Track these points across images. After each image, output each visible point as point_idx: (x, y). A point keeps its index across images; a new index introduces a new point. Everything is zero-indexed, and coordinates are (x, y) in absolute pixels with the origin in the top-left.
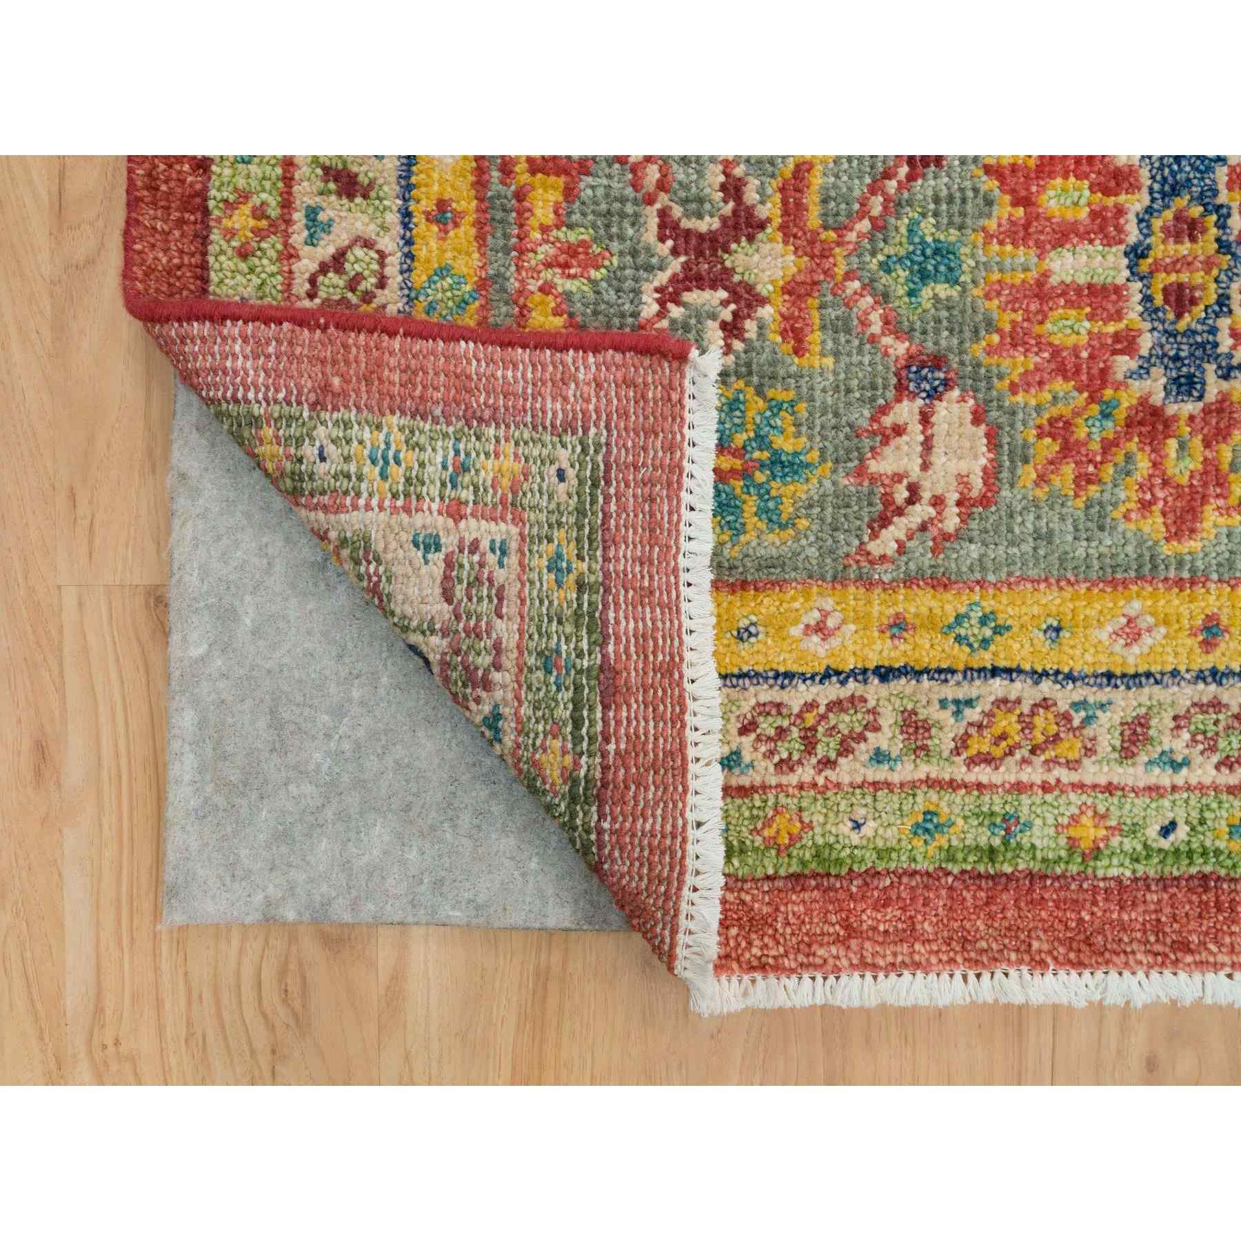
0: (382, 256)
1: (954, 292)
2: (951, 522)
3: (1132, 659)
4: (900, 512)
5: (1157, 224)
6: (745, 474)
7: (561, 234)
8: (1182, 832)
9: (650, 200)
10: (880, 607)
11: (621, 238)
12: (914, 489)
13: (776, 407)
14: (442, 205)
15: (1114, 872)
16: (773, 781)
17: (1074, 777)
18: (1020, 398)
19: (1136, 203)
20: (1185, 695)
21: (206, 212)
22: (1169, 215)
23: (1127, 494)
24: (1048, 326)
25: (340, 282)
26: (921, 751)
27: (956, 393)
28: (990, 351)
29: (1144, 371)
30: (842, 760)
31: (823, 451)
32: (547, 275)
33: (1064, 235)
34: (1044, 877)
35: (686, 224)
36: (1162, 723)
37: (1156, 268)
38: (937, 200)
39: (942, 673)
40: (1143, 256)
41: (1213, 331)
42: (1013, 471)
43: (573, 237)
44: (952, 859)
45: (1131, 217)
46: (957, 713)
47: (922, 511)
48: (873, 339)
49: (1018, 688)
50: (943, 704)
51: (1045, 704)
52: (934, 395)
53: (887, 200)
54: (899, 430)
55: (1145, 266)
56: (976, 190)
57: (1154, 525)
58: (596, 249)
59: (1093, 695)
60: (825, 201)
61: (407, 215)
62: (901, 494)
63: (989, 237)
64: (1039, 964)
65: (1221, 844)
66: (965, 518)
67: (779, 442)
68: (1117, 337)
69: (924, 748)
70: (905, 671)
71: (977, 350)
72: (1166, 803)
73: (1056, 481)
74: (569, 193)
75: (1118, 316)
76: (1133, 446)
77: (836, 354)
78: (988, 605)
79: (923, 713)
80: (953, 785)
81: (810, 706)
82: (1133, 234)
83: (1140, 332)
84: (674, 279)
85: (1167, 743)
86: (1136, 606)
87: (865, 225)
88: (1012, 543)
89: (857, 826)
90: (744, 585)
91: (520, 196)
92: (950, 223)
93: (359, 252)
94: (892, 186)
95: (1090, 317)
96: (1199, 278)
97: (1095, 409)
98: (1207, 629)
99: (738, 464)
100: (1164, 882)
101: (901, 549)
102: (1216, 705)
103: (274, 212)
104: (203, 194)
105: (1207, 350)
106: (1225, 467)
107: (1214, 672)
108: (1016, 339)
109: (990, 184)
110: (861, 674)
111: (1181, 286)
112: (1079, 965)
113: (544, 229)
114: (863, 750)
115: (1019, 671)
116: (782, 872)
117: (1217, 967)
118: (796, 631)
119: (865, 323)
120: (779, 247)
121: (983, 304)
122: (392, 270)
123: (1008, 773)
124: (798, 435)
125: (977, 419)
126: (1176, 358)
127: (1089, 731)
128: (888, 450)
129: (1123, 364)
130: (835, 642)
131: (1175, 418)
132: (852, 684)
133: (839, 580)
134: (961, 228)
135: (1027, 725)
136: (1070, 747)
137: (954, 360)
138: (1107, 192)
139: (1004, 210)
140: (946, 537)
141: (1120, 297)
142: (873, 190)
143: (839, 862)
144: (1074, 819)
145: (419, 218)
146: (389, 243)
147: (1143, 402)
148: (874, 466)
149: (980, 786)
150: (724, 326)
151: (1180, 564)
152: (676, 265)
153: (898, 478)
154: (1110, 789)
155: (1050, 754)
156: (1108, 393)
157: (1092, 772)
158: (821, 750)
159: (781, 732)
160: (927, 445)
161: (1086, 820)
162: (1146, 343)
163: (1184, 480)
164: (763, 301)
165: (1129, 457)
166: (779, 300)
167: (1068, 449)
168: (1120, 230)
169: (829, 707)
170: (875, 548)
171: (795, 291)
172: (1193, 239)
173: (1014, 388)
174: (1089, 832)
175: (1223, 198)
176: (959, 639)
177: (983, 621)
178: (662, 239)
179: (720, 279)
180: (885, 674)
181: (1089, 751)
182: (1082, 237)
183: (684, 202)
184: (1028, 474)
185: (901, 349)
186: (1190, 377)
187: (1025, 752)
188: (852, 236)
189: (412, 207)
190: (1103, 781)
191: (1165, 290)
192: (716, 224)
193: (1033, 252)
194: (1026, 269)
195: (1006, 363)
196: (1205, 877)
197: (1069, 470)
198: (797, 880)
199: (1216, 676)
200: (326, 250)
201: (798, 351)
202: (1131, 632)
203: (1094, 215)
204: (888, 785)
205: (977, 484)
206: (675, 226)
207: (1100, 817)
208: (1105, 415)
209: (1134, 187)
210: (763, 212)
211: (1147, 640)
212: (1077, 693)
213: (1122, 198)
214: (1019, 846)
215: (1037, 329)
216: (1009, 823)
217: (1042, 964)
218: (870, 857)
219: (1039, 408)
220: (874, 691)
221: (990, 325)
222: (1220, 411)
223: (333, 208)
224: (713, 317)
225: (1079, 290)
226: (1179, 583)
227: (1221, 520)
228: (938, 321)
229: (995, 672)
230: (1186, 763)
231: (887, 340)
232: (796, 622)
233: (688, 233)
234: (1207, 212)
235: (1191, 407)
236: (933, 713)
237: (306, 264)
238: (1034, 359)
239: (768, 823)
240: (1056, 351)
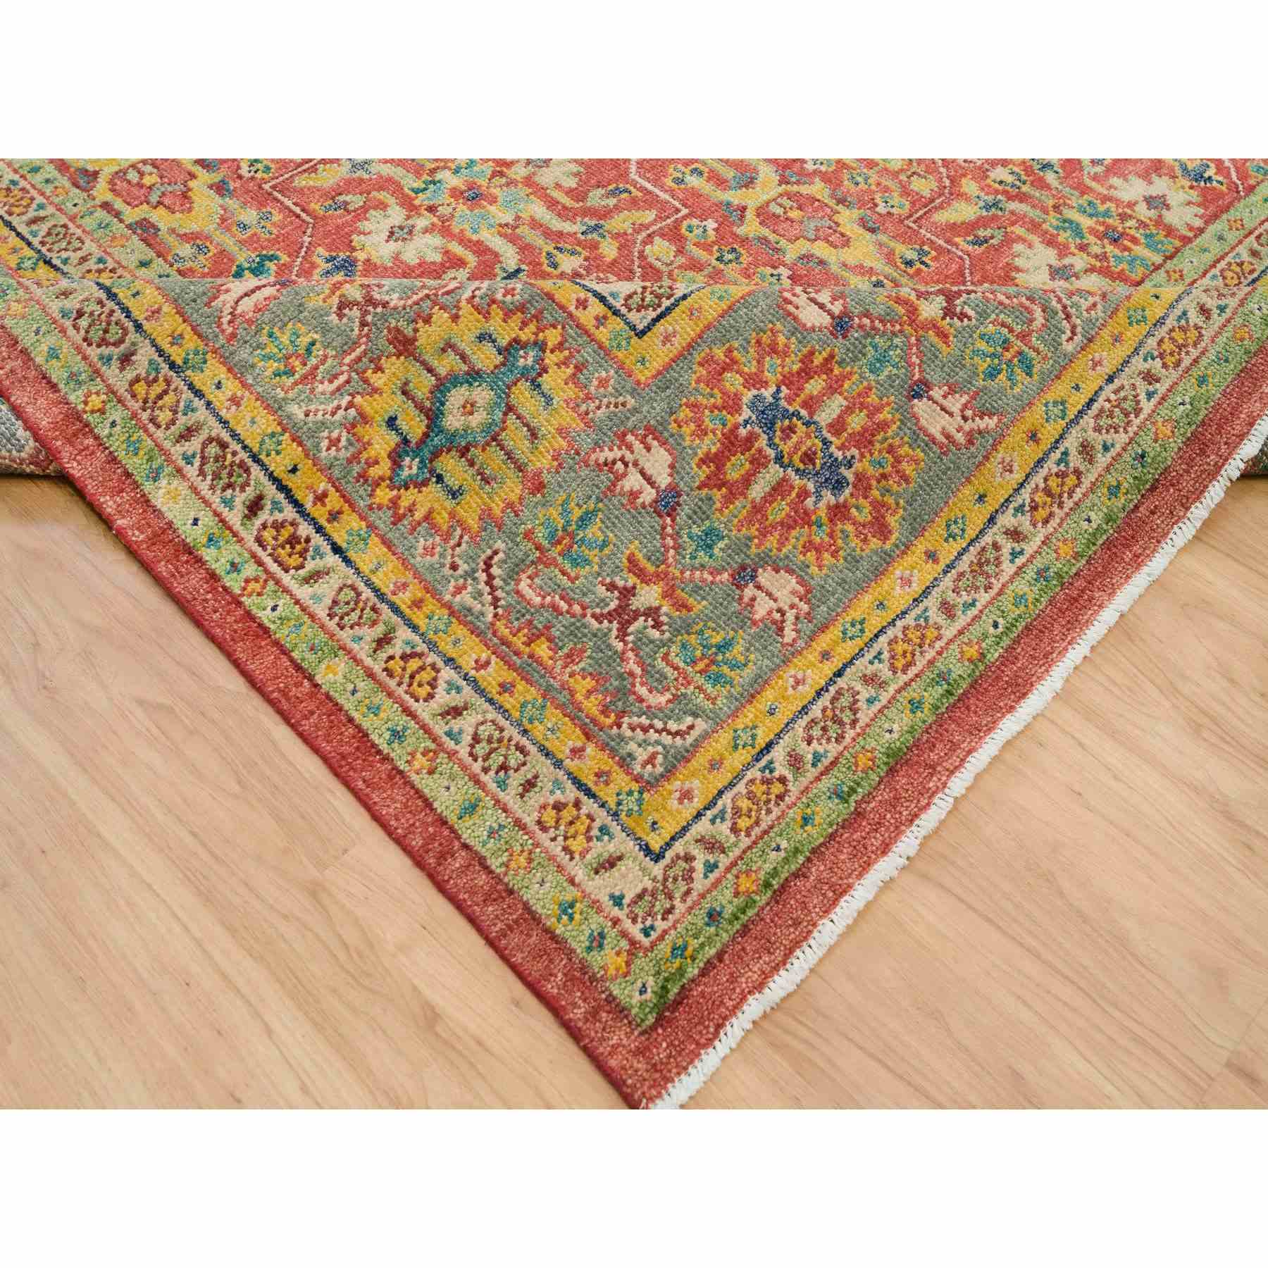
0: (493, 721)
1: (726, 541)
2: (805, 607)
3: (917, 588)
4: (783, 621)
5: (777, 440)
6: (713, 662)
7: (560, 653)
8: (1001, 621)
9: (584, 616)
10: (812, 656)
11: (585, 636)
12: (779, 610)
13: (701, 633)
14: (502, 685)
15: (996, 655)
16: (841, 748)
17: (945, 640)
18: (784, 550)
19: (762, 442)
20: (948, 581)
21: (401, 772)
22: (778, 433)
23: (855, 542)
24: (771, 518)
25: (484, 744)
26: (882, 685)
27: (760, 570)
28: (758, 546)
29: (819, 497)
30: (858, 716)
31: (733, 629)
32: (568, 670)
33: (747, 481)
34: (976, 681)
35: (606, 611)
36: (951, 597)
37: (790, 456)
38: (690, 518)
39: (860, 654)
40: (782, 457)
41: (831, 456)
42: (807, 574)
43: (566, 650)
44: (937, 708)
45: (766, 448)
46: (880, 661)
47: (790, 615)
48: (712, 583)
49: (891, 633)
50: (871, 663)
51: (905, 628)
52: (753, 577)
53: (671, 536)
54: (753, 599)
55: (786, 460)
56: (701, 500)
57: (875, 543)
58: (579, 646)
59: (918, 611)
60: (649, 559)
61: (491, 701)
62: (777, 616)
63: (721, 510)
64: (1011, 709)
65: (1018, 612)
66: (808, 602)
67: (714, 641)
68: (798, 496)
69: (884, 682)
70: (845, 666)
71: (754, 550)
72: (984, 617)
73: (825, 562)
74: (550, 640)
75: (792, 487)
76: (840, 526)
77: (704, 598)
78: (849, 619)
79: (868, 672)
80: (907, 684)
81: (824, 710)
82: (771, 453)
83: (805, 485)
84: (618, 630)
85: (960, 601)
86: (898, 573)
87: (672, 552)
88: (833, 594)
89: (890, 731)
90: (753, 696)
91: (531, 656)
92: (702, 521)
93: (482, 728)
94: (669, 530)
95: (782, 500)
96: (809, 443)
97: (814, 527)
98: (929, 557)
99: (706, 661)
100: (1017, 641)
101: (798, 631)
102: (962, 574)
103: (433, 746)
104: (395, 768)
105: (834, 464)
106: (879, 498)
107: (948, 566)
108: (764, 533)
109: (705, 491)
110: (831, 681)
111: (805, 454)
112: (1024, 695)
113: (551, 658)
114: (862, 704)
115: (884, 627)
116: (882, 774)
117: (1066, 649)
118: (790, 691)
119: (704, 581)
120: (647, 588)
121: (740, 535)
122: (502, 722)
123: (920, 663)
124: (718, 633)
125: (777, 571)
126: (826, 480)
127: (931, 622)
128: (757, 608)
129: (809, 502)
130: (809, 681)
131: (846, 501)
132: (831, 688)
133: (786, 662)
134: (708, 518)
135: (907, 640)
136: (931, 633)
137: (748, 561)
138: (749, 450)
139: (718, 495)
140: (809, 613)
141: (787, 481)
142: (663, 539)
143: (900, 749)
144: (962, 652)
145: (496, 697)
146: (492, 714)
147: (829, 507)
148: (757, 617)
149: (917, 676)
150: (653, 627)
151: (897, 546)
152: (615, 625)
153: (770, 613)
154: (961, 632)
155: (928, 641)
156: (813, 518)
157: (949, 633)
158: (846, 720)
159: (824, 729)
160: (769, 594)
161: (965, 648)
162: (811, 486)
163: (870, 518)
164: (658, 608)
165: (842, 531)
166: (664, 602)
167: (818, 549)
168: (765, 457)
169: (832, 703)
170: (787, 640)
171: (667, 595)
172: (795, 432)
173: (779, 550)
174: (972, 652)
175: (791, 409)
176: (851, 638)
177: (853, 625)
178: (601, 623)
179: (636, 615)
180: (839, 674)
181: (939, 628)
182: (754, 475)
183: (598, 605)
184: (814, 570)
185: (726, 575)
186: (837, 481)
187: (918, 649)
188: (671, 560)
189: (489, 696)
190: (955, 632)
191: (802, 461)
192: (617, 602)
193: (741, 499)
194: (744, 507)
195: (768, 545)
196: (1026, 627)
197: (826, 555)
198: (892, 771)
199: (950, 567)
200: (467, 739)
201: (689, 610)
202: (907, 582)
203: (751, 462)
204: (885, 707)
205: (801, 590)
206: (602, 615)
207: (969, 644)
208: (820, 526)
209: (757, 437)
210: (630, 584)
211: (915, 579)
212: (913, 614)
213: (756, 445)
214: (955, 680)
215: (767, 523)
216: (943, 677)
217: (1012, 708)
218: (908, 736)
219: (795, 547)
220: (841, 682)
221: (750, 539)
222: (860, 480)
223: (456, 724)
224: (645, 628)
225: (771, 495)
226: (904, 553)
227: (896, 518)
228: (729, 556)
229: (877, 636)
230: (974, 601)
231: (718, 578)
232: (786, 689)
233: (609, 613)
234: (791, 420)
235: (847, 492)
236: (870, 670)
237: (463, 752)
238: (776, 534)
239: (856, 765)
240: (782, 523)
